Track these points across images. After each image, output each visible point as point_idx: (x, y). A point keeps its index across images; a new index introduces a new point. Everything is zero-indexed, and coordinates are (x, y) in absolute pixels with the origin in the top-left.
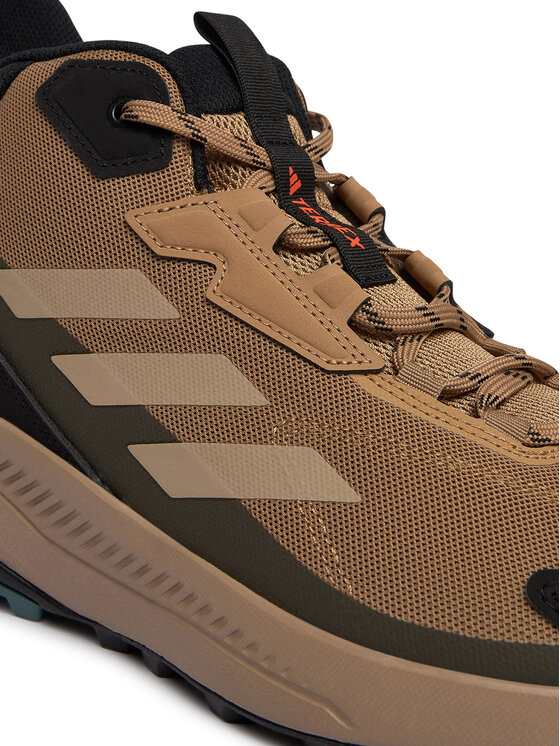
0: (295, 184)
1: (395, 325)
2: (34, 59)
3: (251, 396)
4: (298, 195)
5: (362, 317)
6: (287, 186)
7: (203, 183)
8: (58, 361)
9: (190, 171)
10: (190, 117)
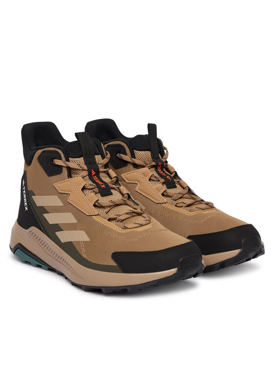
0: (93, 173)
1: (104, 205)
2: (39, 149)
3: (74, 221)
4: (94, 176)
5: (97, 204)
6: (91, 174)
7: (70, 176)
8: (44, 215)
9: (67, 174)
10: (66, 162)
